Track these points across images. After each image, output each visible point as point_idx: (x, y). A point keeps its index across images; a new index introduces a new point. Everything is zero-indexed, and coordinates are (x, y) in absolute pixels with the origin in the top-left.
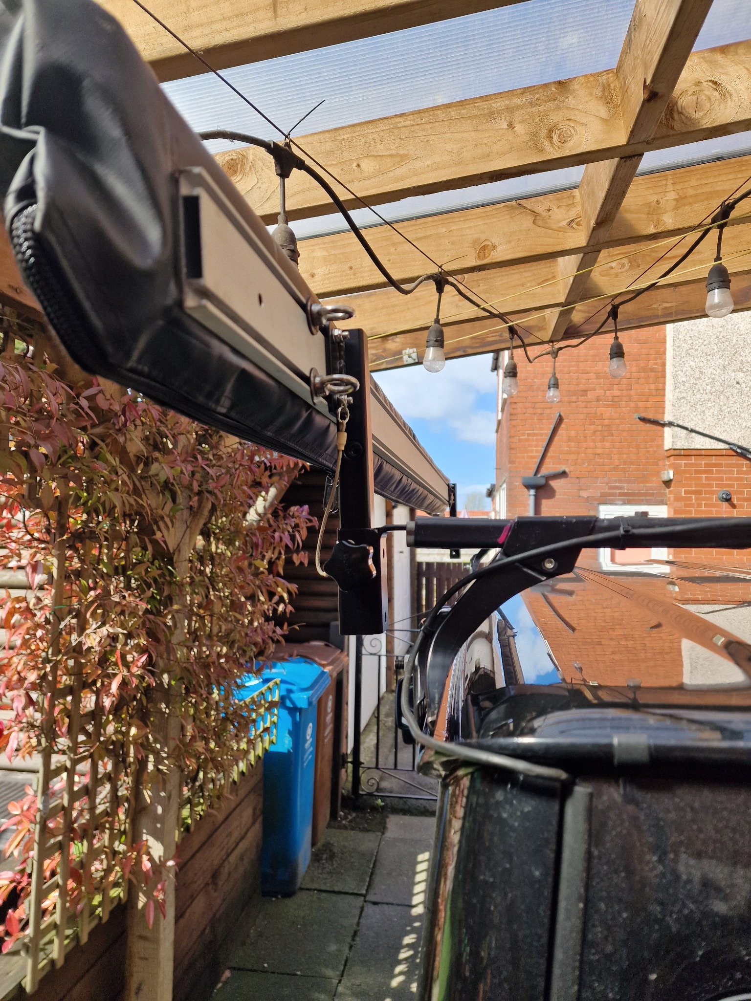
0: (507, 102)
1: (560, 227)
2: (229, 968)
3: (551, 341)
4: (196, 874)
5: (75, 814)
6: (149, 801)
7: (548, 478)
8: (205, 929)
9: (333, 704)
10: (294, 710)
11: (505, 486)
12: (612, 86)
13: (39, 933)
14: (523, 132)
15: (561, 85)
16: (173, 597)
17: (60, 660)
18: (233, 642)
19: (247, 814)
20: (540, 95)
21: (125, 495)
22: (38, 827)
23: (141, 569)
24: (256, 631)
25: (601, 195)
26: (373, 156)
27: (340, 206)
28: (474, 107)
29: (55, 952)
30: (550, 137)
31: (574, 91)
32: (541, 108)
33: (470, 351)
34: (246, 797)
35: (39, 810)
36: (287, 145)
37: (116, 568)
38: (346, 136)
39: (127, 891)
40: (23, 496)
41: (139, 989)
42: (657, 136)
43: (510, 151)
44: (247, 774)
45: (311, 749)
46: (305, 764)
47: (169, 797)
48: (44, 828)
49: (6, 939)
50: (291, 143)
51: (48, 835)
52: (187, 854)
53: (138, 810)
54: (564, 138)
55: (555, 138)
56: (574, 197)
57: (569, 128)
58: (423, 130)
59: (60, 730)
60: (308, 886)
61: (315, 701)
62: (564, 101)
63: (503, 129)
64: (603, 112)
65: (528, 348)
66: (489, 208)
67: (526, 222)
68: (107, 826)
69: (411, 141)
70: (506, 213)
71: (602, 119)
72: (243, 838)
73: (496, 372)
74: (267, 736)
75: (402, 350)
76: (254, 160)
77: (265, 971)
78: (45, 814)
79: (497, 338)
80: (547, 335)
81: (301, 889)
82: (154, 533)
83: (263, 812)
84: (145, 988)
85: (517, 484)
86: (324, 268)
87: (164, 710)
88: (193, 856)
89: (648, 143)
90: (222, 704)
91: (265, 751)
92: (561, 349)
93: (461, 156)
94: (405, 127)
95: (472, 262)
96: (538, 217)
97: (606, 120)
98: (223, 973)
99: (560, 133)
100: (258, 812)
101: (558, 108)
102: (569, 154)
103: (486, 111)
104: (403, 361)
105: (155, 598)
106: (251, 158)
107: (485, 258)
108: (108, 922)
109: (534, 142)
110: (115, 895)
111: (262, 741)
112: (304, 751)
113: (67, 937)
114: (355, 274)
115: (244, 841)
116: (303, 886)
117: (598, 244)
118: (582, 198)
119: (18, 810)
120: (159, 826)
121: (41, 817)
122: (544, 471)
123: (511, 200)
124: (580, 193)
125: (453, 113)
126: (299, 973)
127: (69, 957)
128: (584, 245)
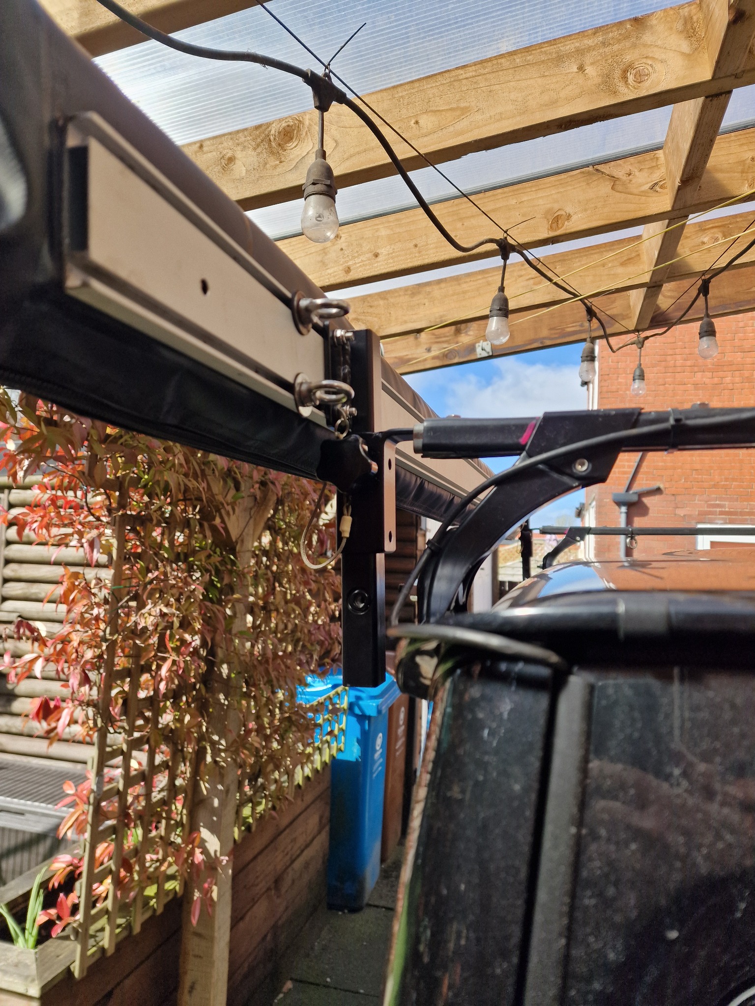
0: (577, 45)
1: (642, 192)
2: (291, 979)
3: (637, 330)
4: (257, 877)
5: (130, 799)
6: (205, 792)
7: (641, 495)
8: (266, 936)
9: (405, 715)
10: (362, 718)
11: (594, 503)
12: (695, 18)
13: (90, 919)
14: (595, 74)
15: (638, 22)
16: (235, 587)
17: (116, 640)
18: (298, 640)
19: (312, 821)
20: (615, 34)
21: (181, 477)
22: (91, 808)
23: (203, 556)
24: (319, 628)
25: (686, 146)
26: (432, 111)
27: (399, 167)
28: (541, 52)
29: (106, 940)
30: (625, 78)
31: (652, 27)
32: (616, 47)
33: (548, 343)
34: (313, 802)
35: (92, 791)
36: (326, 75)
37: (178, 554)
38: (404, 93)
39: (183, 884)
40: (84, 473)
41: (192, 988)
42: (748, 68)
43: (580, 95)
44: (312, 779)
45: (381, 760)
46: (374, 775)
47: (227, 791)
48: (98, 810)
49: (57, 922)
50: (331, 74)
51: (102, 818)
52: (250, 854)
53: (196, 802)
54: (640, 78)
55: (631, 78)
56: (657, 159)
57: (647, 66)
58: (486, 80)
59: (113, 710)
60: (376, 903)
61: (384, 710)
62: (641, 37)
63: (572, 73)
64: (685, 47)
65: (610, 339)
66: (563, 176)
67: (605, 188)
68: (164, 815)
69: (473, 93)
70: (582, 179)
71: (683, 54)
72: (307, 846)
73: (586, 387)
74: (335, 743)
75: (476, 343)
76: (310, 125)
77: (327, 986)
78: (98, 795)
79: (578, 328)
80: (632, 324)
81: (369, 905)
82: (214, 519)
83: (331, 821)
84: (198, 987)
85: (608, 500)
86: (388, 247)
87: (222, 701)
88: (255, 858)
89: (736, 76)
90: (287, 704)
91: (333, 758)
92: (647, 338)
93: (526, 105)
94: (467, 78)
95: (544, 234)
96: (617, 182)
97: (689, 55)
98: (285, 983)
99: (636, 72)
100: (325, 821)
101: (634, 46)
102: (646, 94)
103: (554, 56)
104: (476, 355)
105: (216, 586)
106: (307, 123)
107: (559, 229)
108: (162, 914)
109: (607, 83)
110: (171, 888)
111: (329, 747)
112: (374, 762)
113: (119, 926)
114: (420, 252)
115: (309, 849)
116: (371, 902)
117: (685, 207)
118: (666, 159)
119: (72, 789)
120: (215, 819)
121: (95, 798)
122: (636, 488)
123: (587, 166)
124: (664, 153)
125: (518, 60)
126: (362, 991)
127: (120, 946)
128: (669, 209)
